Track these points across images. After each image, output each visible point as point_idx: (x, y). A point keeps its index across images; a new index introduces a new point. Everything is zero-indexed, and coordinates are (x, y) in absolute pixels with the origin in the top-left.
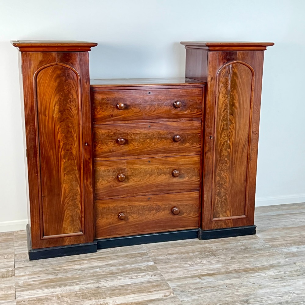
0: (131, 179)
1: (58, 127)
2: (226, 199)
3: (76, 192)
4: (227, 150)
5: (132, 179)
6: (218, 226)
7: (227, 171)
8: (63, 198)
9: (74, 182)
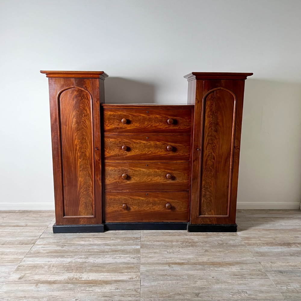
0: (132, 178)
1: (76, 134)
2: (211, 201)
3: (89, 184)
4: (212, 160)
5: (133, 178)
6: (204, 222)
7: (211, 178)
8: (79, 189)
9: (87, 177)
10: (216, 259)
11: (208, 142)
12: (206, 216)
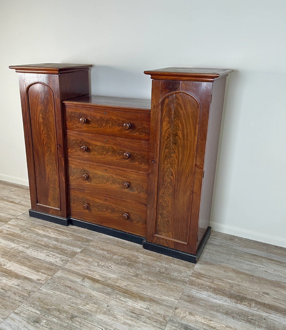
0: (93, 181)
1: (42, 129)
2: (168, 221)
3: (55, 179)
4: (170, 177)
5: (94, 180)
6: (160, 242)
7: (169, 196)
8: (48, 181)
9: (54, 171)
11: (166, 155)
12: (162, 237)
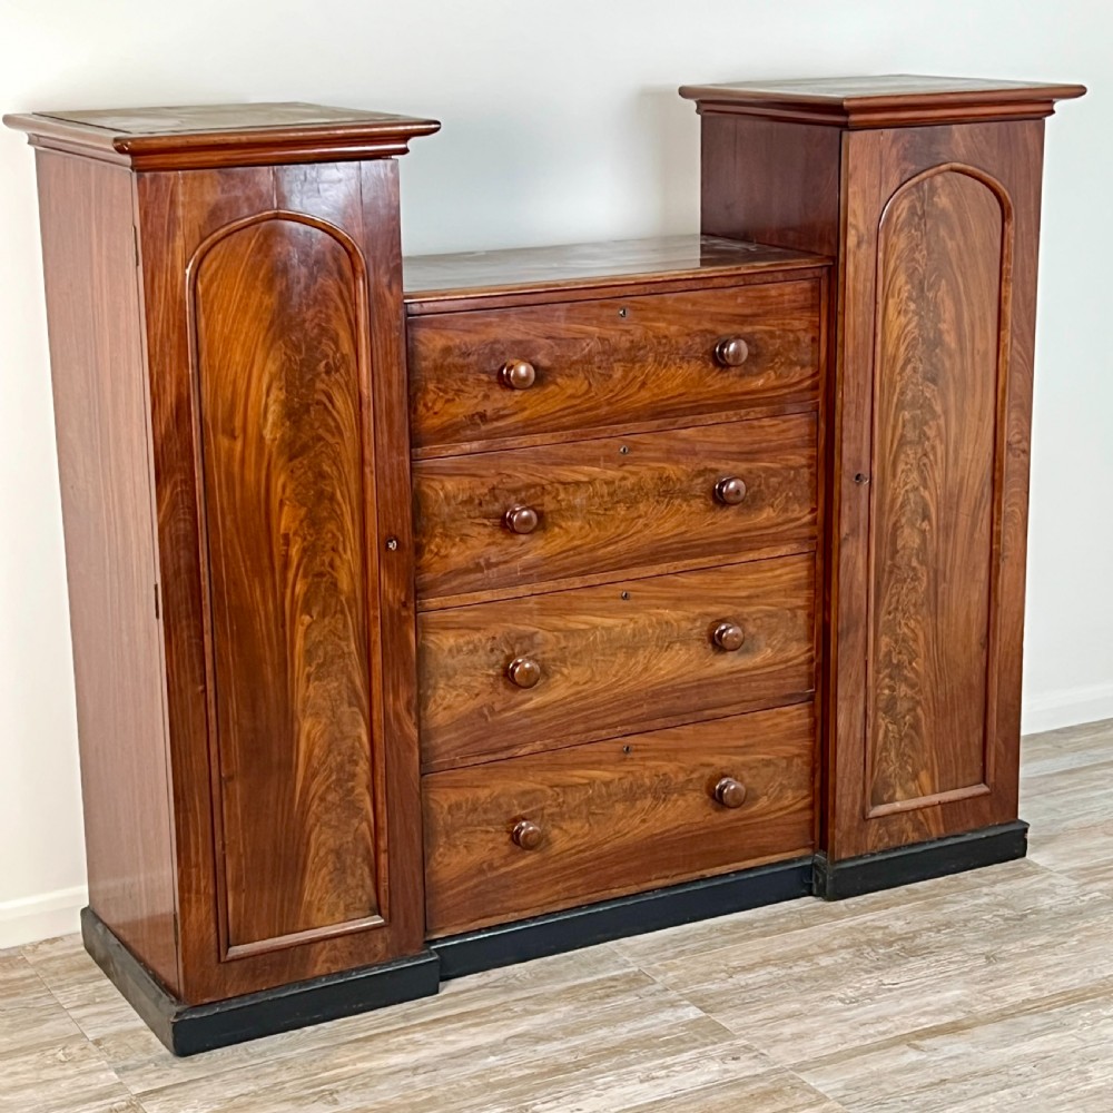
0: (558, 676)
1: (283, 478)
2: (915, 726)
3: (353, 747)
4: (918, 525)
5: (562, 674)
6: (890, 837)
7: (917, 613)
8: (305, 778)
9: (345, 708)
10: (1062, 979)
11: (902, 436)
12: (897, 805)
